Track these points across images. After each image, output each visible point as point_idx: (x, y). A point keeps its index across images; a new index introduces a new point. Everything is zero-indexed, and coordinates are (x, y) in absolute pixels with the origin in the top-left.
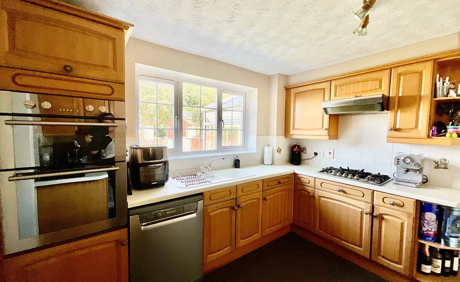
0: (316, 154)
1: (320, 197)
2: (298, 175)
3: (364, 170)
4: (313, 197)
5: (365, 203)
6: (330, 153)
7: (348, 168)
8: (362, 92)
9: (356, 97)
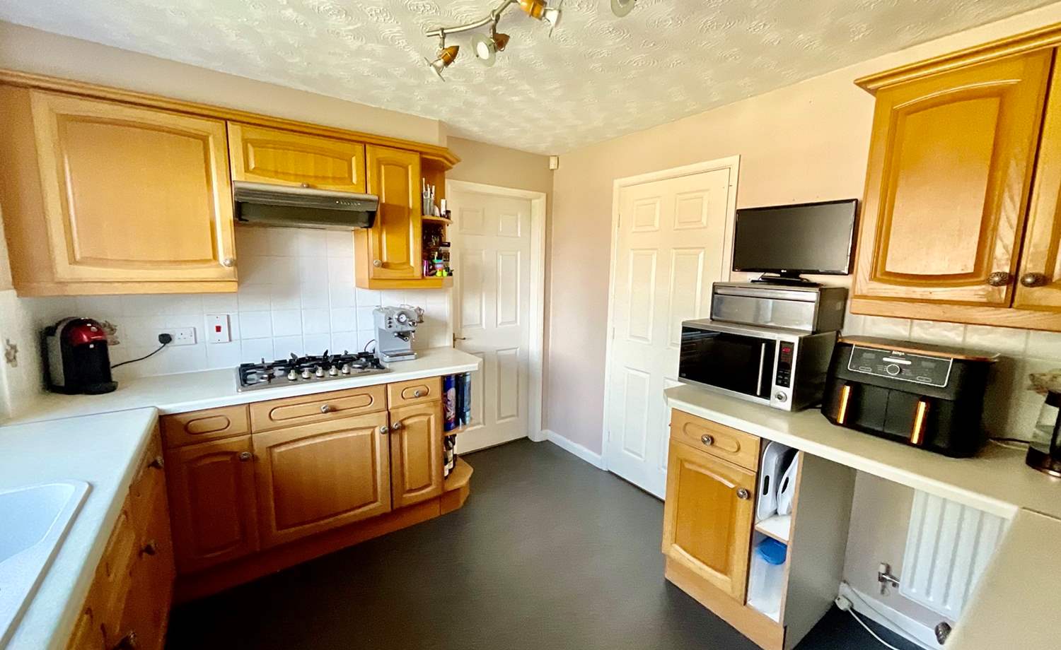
0: (165, 339)
1: (271, 447)
2: (179, 417)
3: (327, 352)
4: (255, 459)
5: (376, 414)
6: (218, 329)
7: (292, 355)
8: (316, 177)
9: (308, 187)
